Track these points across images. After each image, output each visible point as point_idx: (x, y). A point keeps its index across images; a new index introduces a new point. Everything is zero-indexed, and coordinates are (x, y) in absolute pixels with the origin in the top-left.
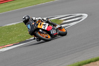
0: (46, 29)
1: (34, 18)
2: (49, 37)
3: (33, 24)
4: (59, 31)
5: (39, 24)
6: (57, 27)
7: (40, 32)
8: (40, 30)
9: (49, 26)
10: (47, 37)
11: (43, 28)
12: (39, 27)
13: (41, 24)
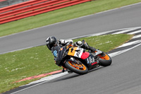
0: (80, 57)
1: (62, 41)
2: (85, 68)
3: (62, 49)
4: (100, 59)
5: (70, 50)
6: (97, 53)
7: (71, 62)
8: (72, 59)
9: (84, 52)
10: (82, 69)
11: (75, 55)
12: (69, 53)
13: (72, 50)
